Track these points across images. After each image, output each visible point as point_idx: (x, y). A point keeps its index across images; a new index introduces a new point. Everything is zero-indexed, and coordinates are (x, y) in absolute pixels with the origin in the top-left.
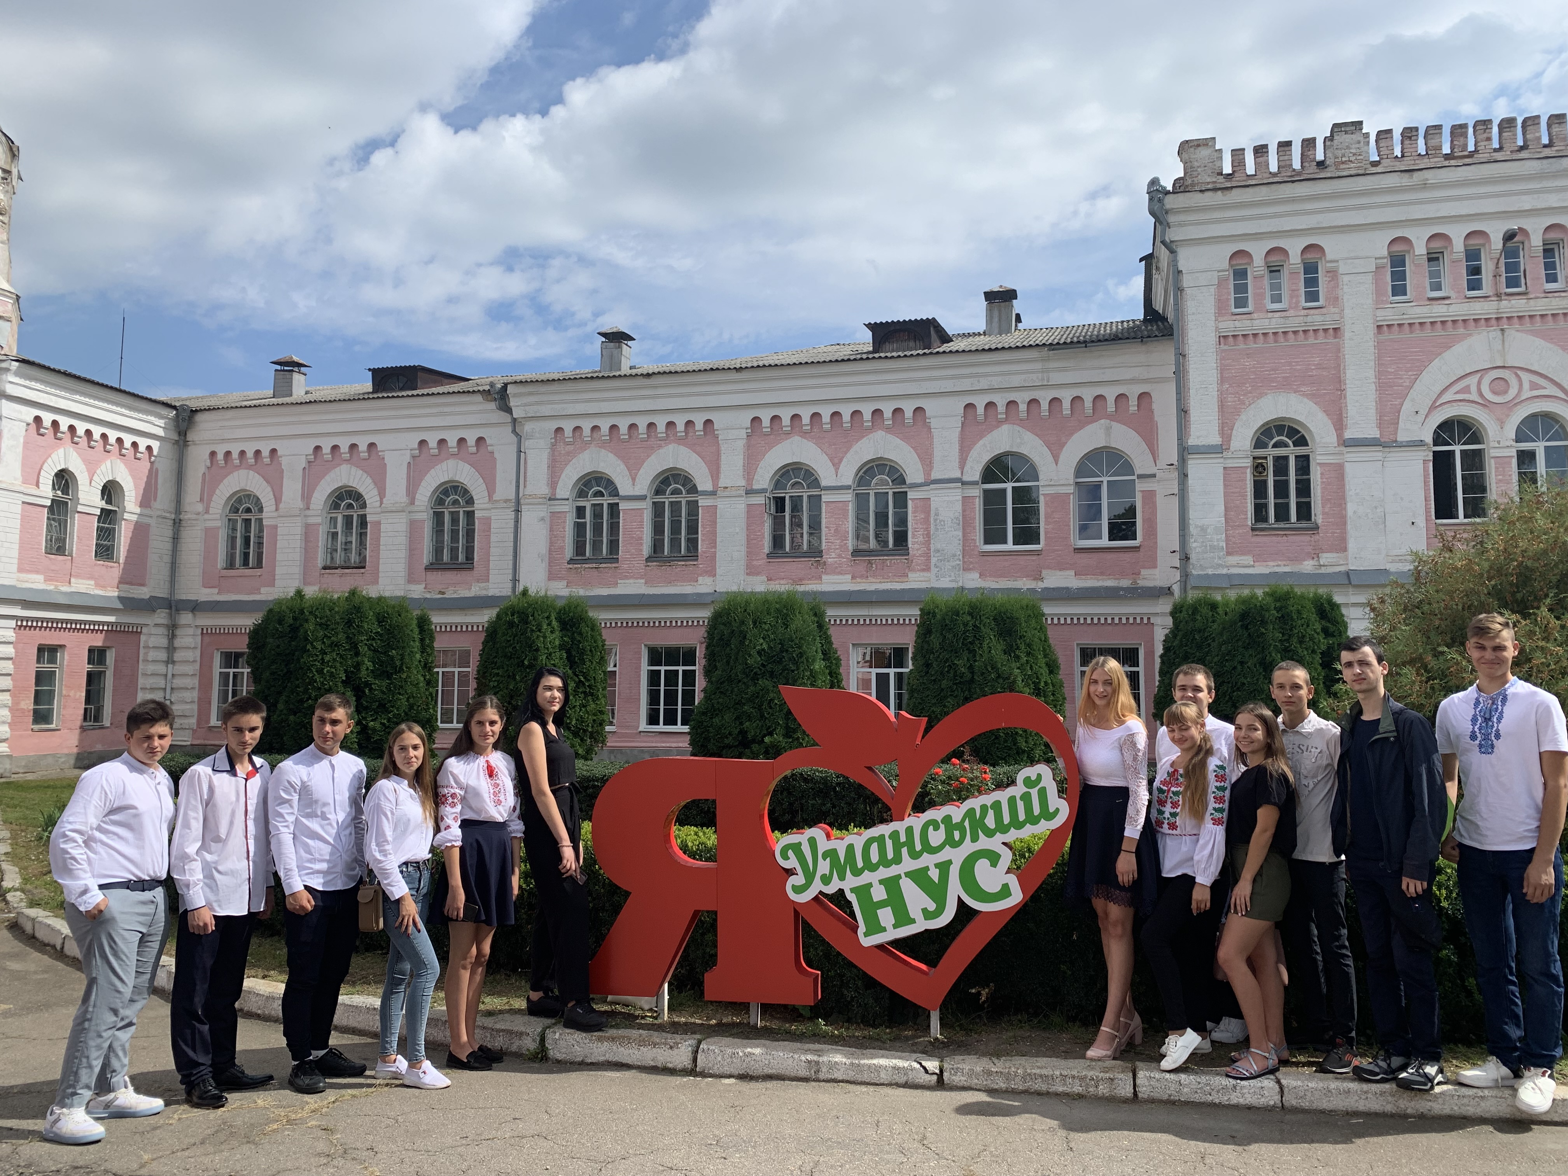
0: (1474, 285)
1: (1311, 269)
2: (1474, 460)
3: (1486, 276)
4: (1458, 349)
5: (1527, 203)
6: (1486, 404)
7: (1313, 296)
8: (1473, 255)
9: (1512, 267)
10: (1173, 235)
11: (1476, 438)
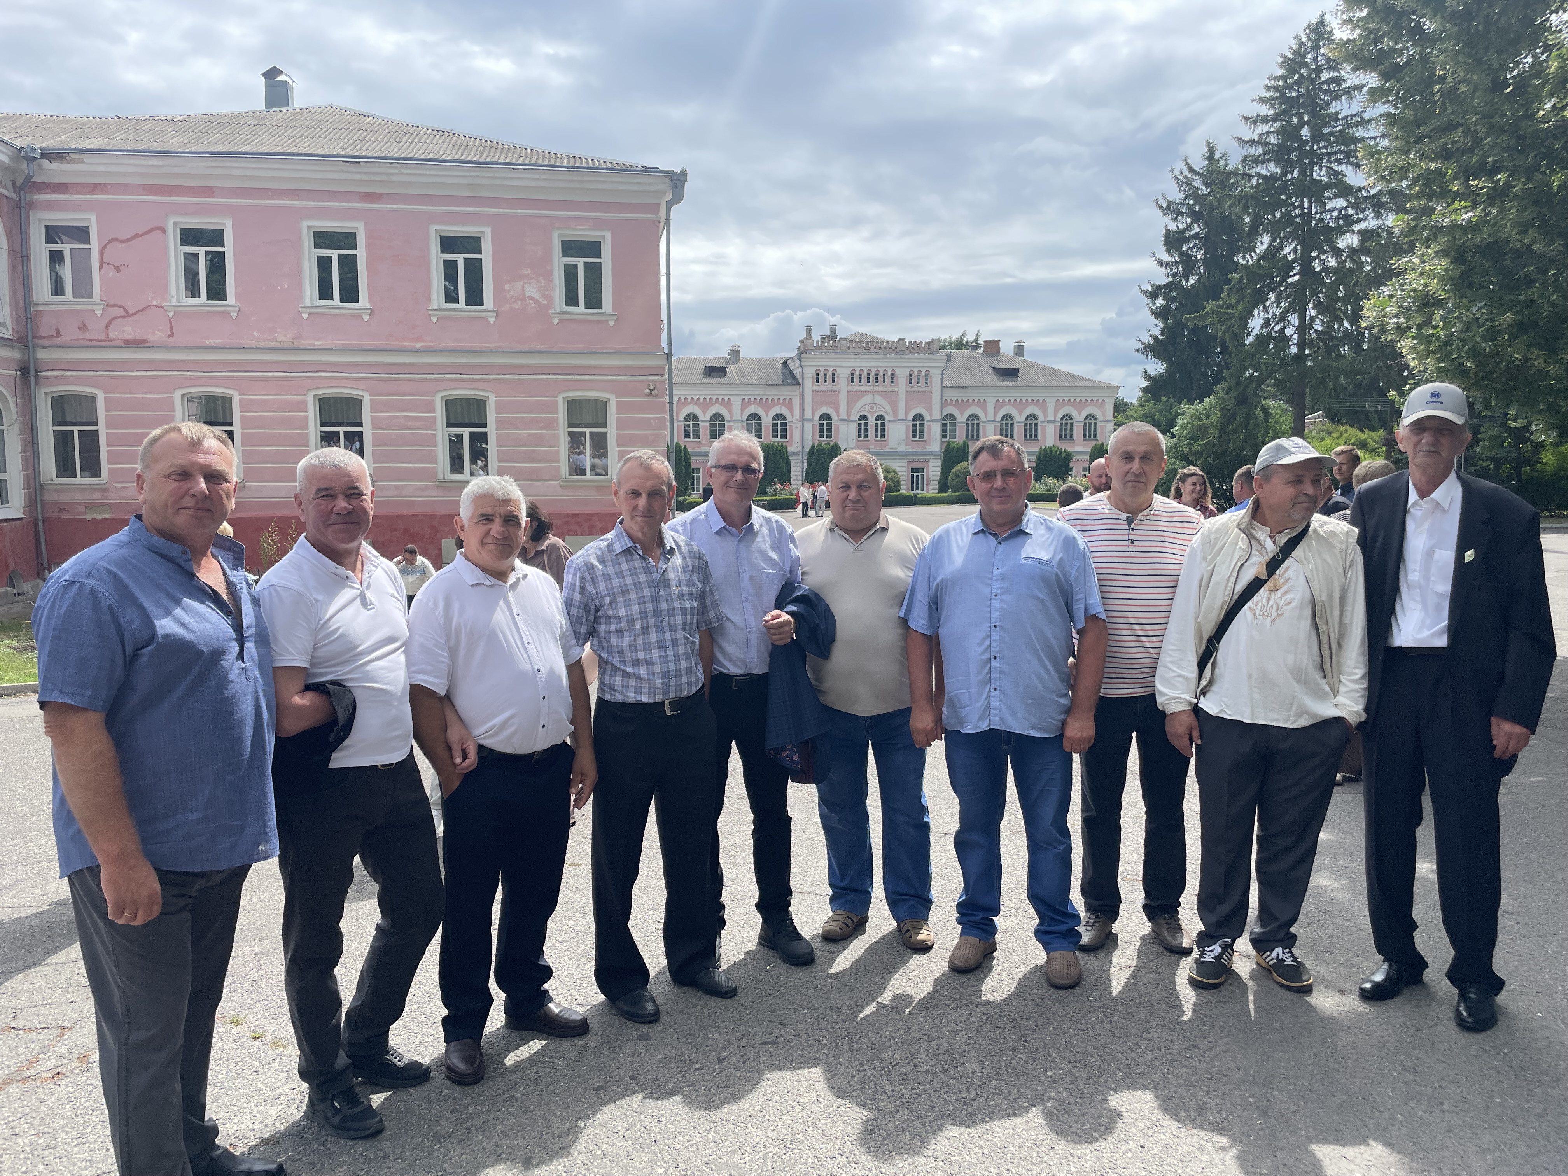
0: (869, 382)
1: (833, 374)
2: (866, 425)
3: (871, 380)
4: (864, 398)
5: (880, 364)
6: (869, 412)
7: (834, 382)
8: (868, 375)
9: (877, 378)
10: (803, 364)
11: (867, 419)
